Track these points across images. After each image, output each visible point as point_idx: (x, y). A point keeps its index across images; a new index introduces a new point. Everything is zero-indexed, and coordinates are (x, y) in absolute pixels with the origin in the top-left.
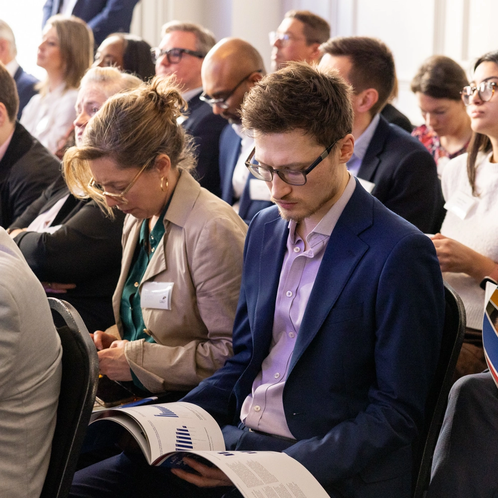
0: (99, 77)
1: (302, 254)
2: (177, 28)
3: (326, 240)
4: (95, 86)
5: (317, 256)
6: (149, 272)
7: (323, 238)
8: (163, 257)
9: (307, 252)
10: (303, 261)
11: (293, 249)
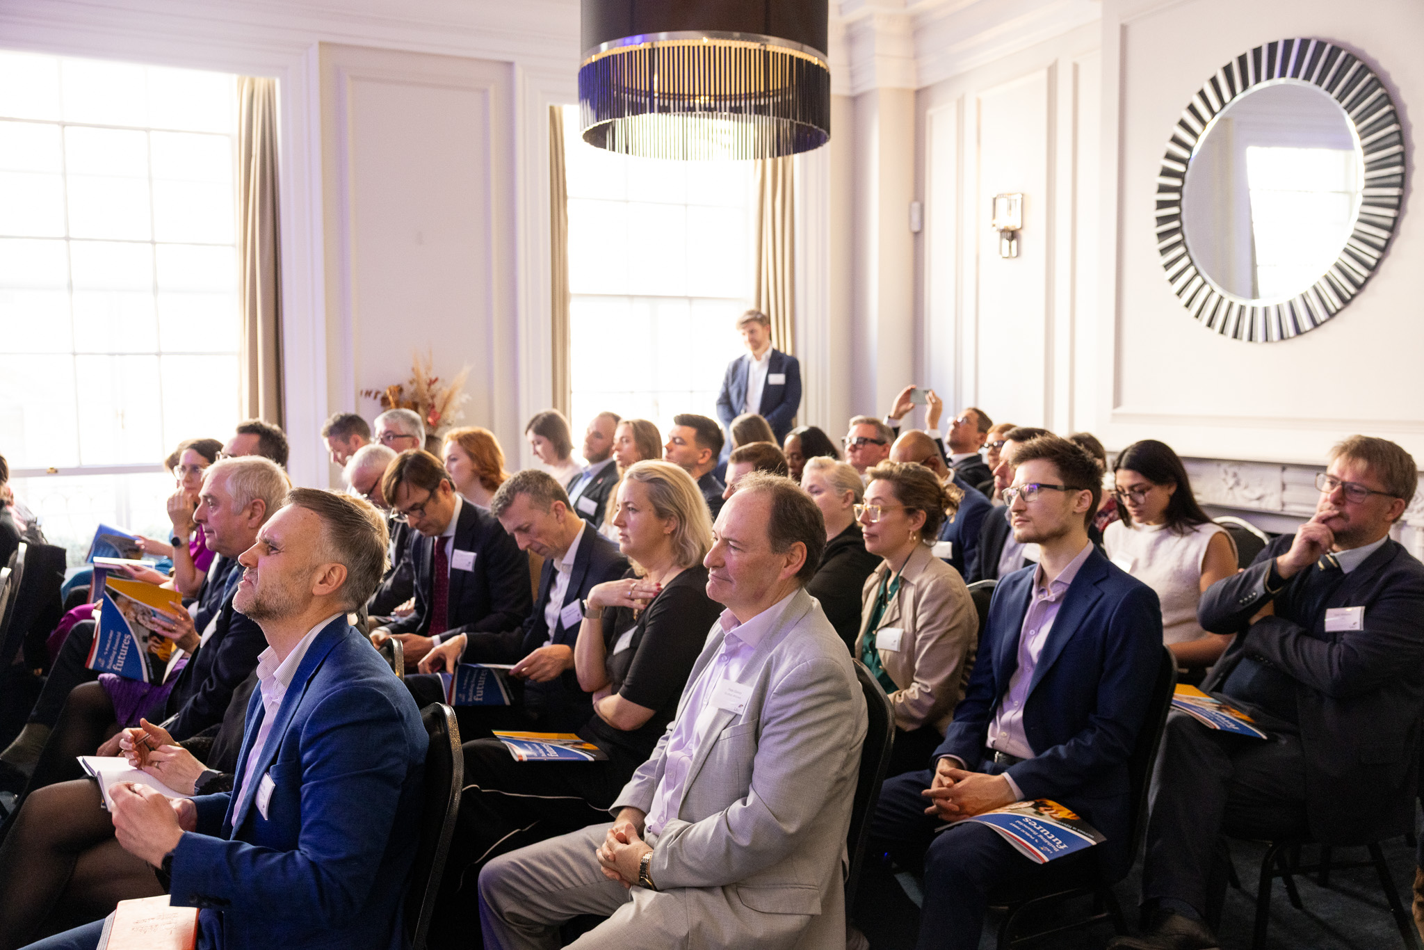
0: (817, 464)
1: (1044, 599)
2: (861, 421)
3: (1066, 588)
4: (815, 472)
5: (1057, 600)
6: (885, 620)
7: (1063, 586)
8: (897, 607)
9: (1049, 597)
10: (1046, 604)
11: (1037, 595)
